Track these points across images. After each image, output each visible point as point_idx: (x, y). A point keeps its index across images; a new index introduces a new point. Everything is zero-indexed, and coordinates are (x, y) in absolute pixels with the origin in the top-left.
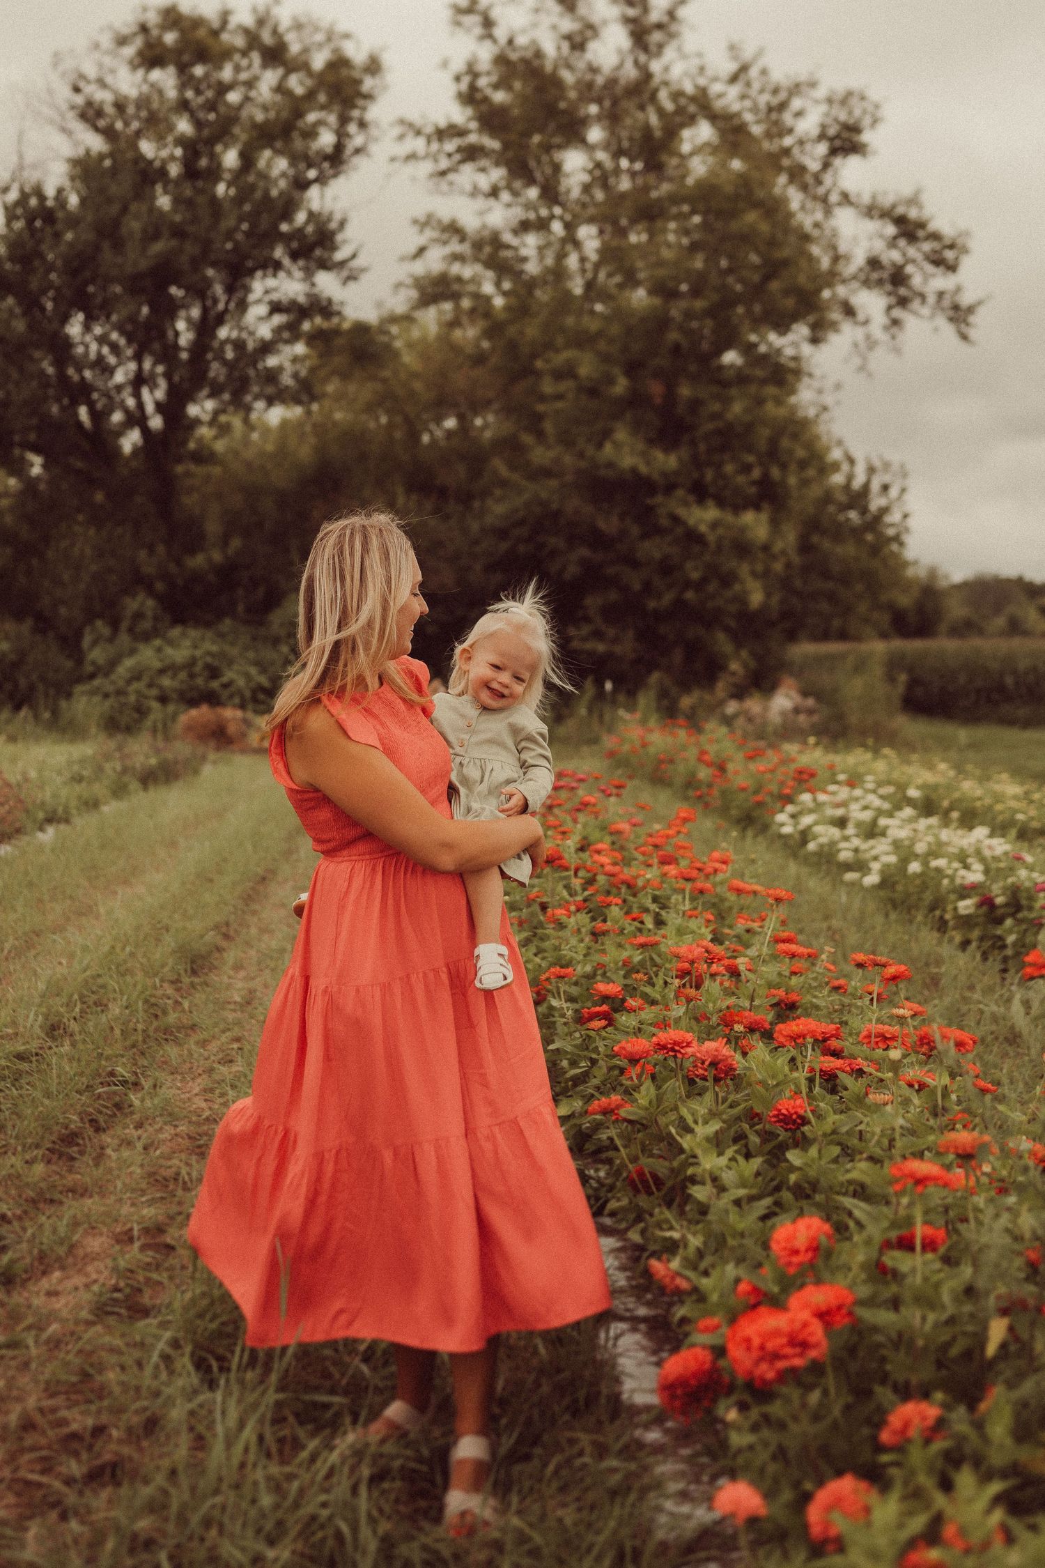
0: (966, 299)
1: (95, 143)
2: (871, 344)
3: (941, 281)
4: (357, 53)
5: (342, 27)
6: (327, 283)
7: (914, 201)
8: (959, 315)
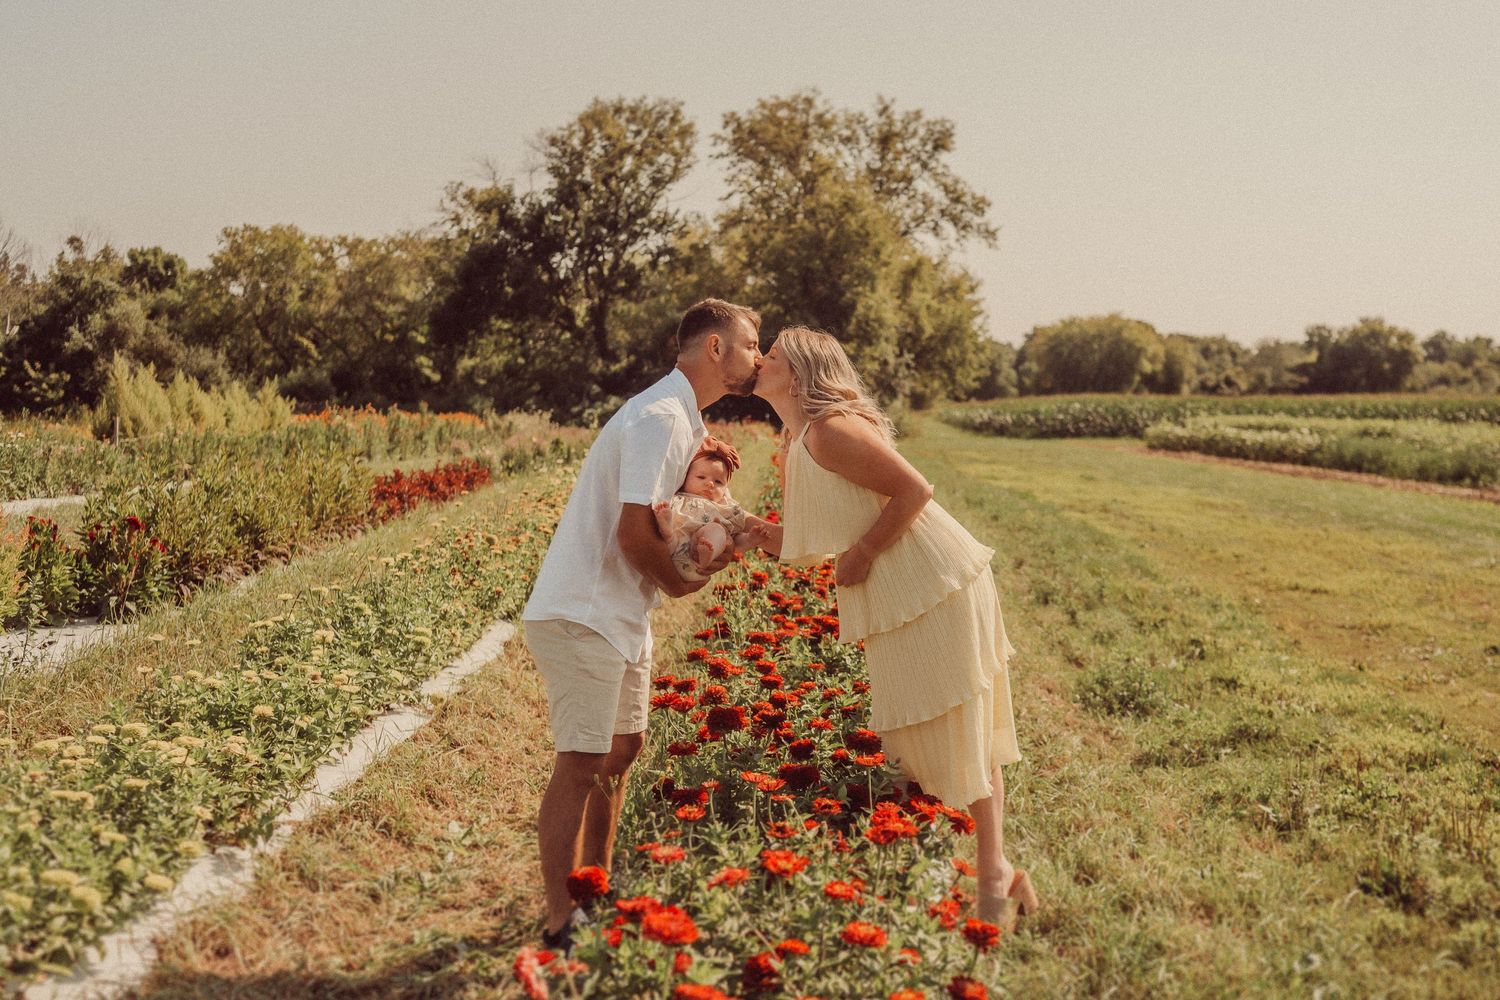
0: (992, 228)
3: (976, 220)
4: (684, 117)
5: (679, 99)
8: (990, 234)
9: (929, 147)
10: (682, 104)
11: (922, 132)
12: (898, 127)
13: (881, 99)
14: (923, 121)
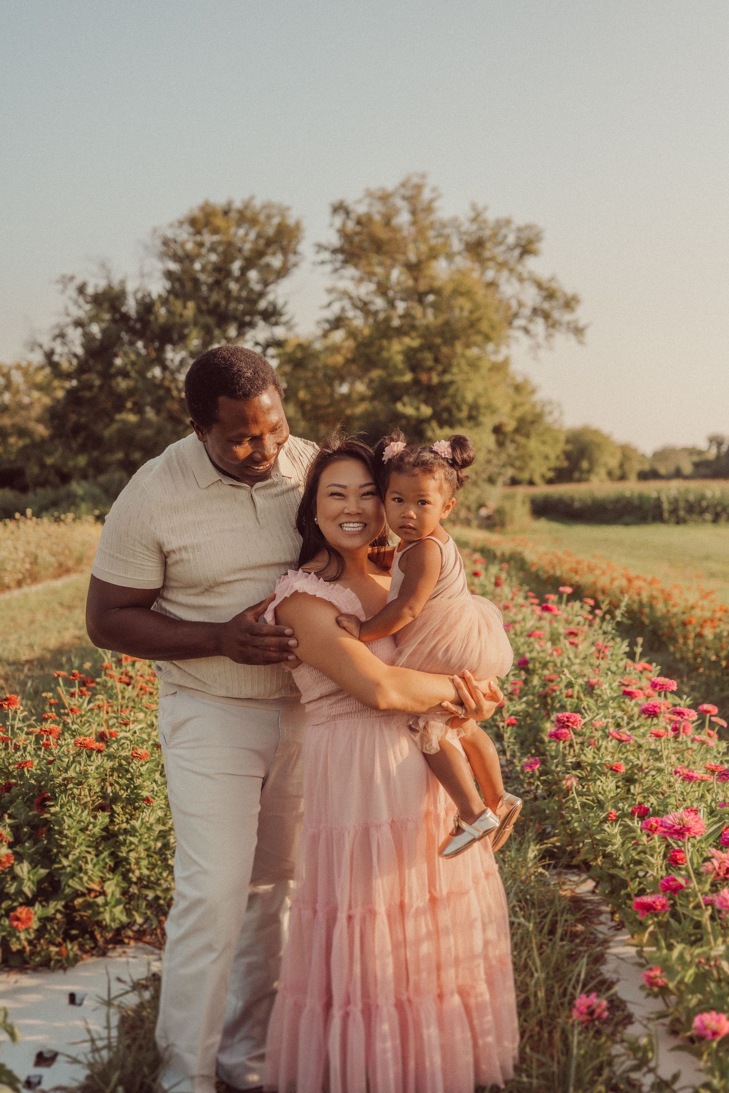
0: (581, 324)
1: (173, 266)
2: (538, 346)
3: (567, 317)
4: (291, 221)
5: (287, 204)
6: (279, 332)
7: (552, 279)
9: (517, 252)
10: (288, 209)
11: (511, 239)
12: (487, 233)
13: (474, 207)
14: (514, 226)
